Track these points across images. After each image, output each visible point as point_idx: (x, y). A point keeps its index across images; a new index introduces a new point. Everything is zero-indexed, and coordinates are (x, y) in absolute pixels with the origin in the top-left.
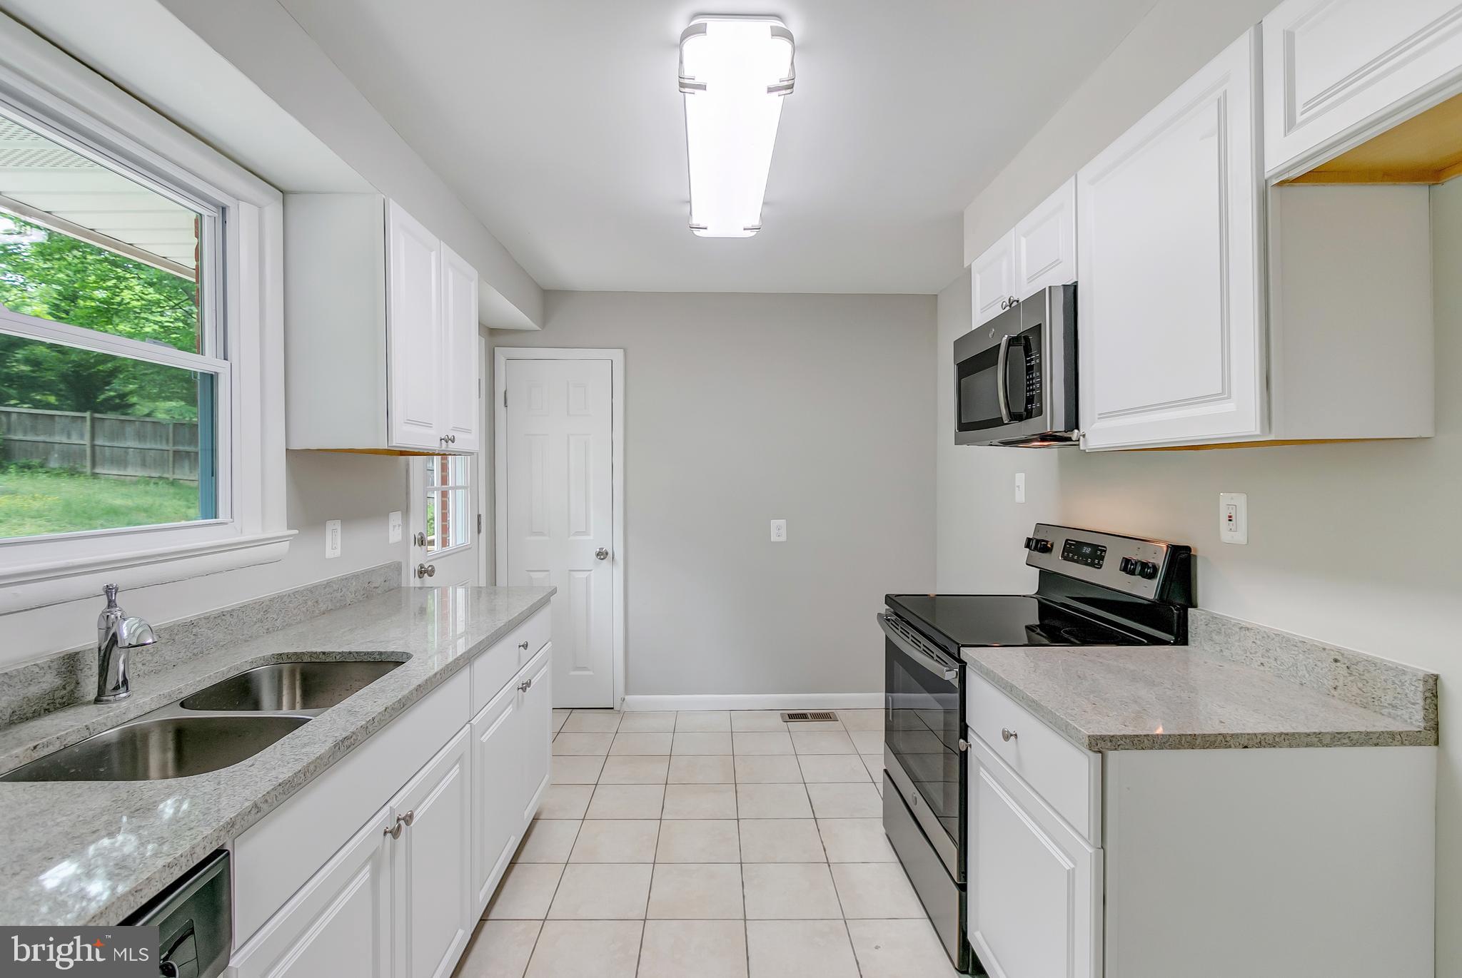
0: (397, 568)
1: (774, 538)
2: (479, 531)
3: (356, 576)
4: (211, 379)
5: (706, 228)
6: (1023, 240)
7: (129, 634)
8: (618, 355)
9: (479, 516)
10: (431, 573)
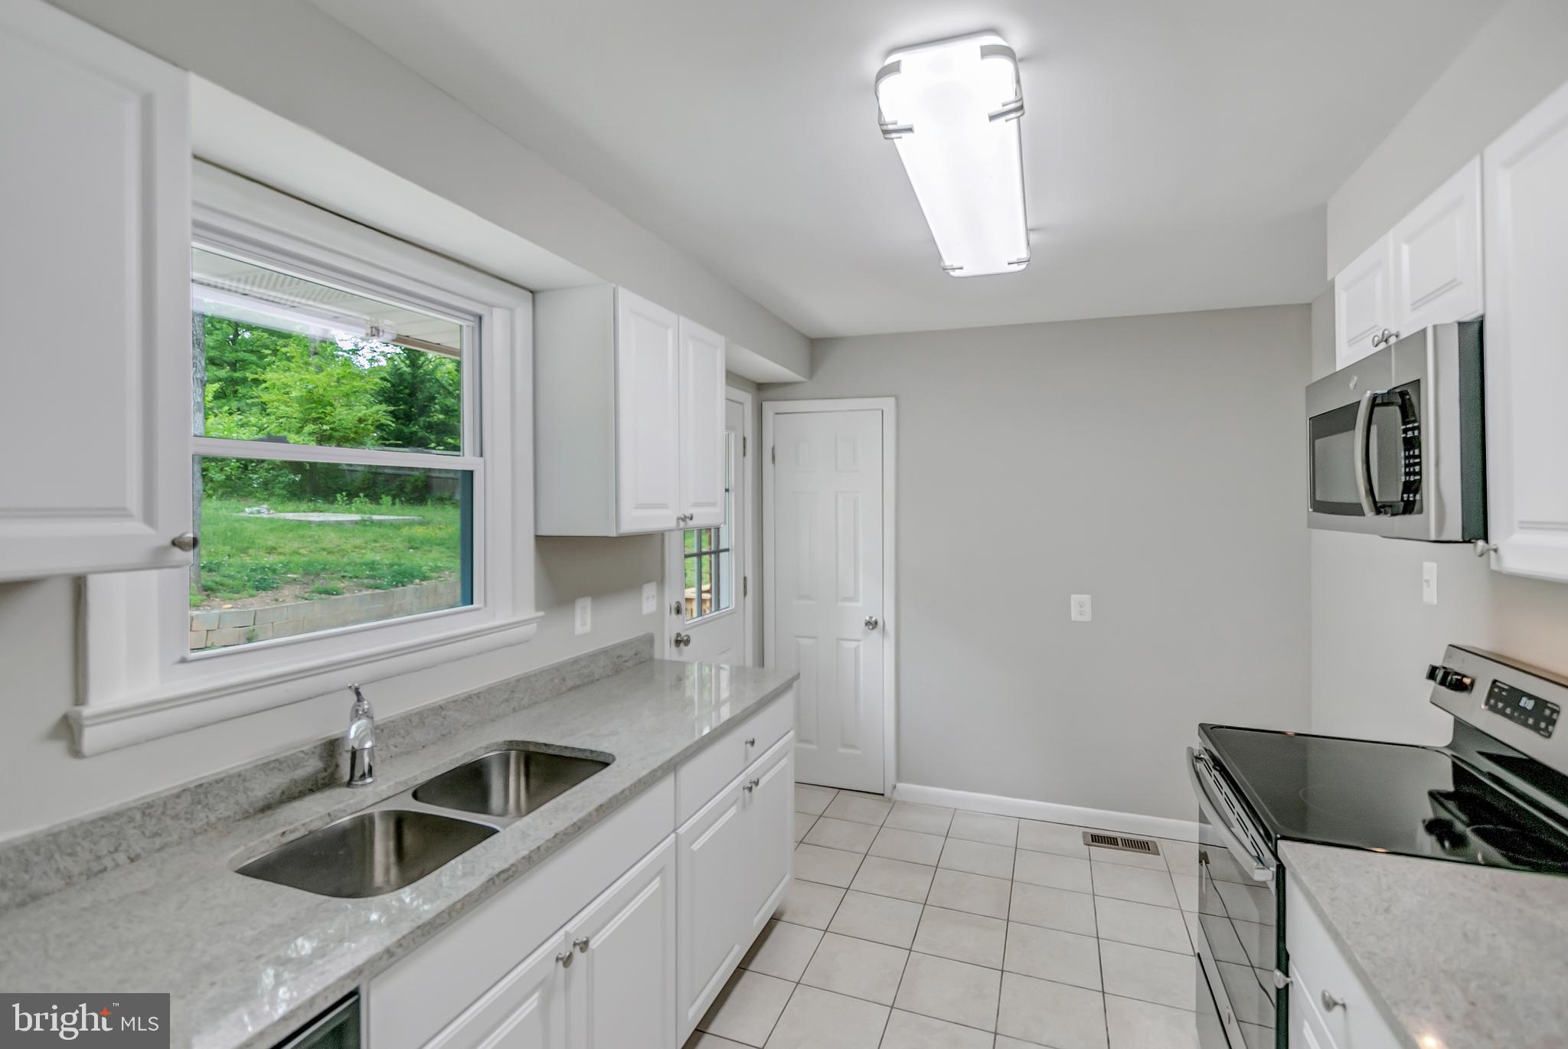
0: (649, 640)
1: (1075, 616)
2: (745, 594)
3: (605, 652)
4: (469, 475)
5: (962, 268)
6: (1405, 249)
7: (356, 737)
8: (888, 404)
9: (745, 579)
10: (687, 642)
